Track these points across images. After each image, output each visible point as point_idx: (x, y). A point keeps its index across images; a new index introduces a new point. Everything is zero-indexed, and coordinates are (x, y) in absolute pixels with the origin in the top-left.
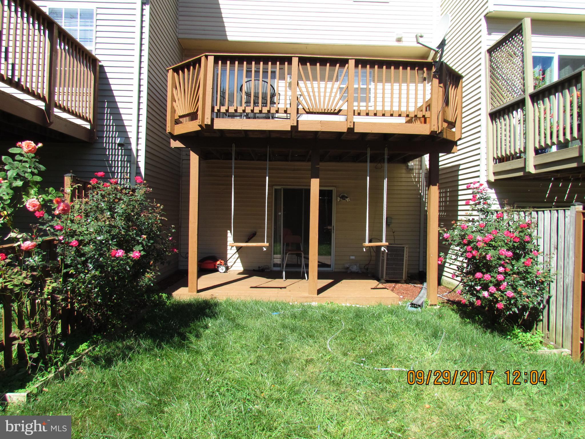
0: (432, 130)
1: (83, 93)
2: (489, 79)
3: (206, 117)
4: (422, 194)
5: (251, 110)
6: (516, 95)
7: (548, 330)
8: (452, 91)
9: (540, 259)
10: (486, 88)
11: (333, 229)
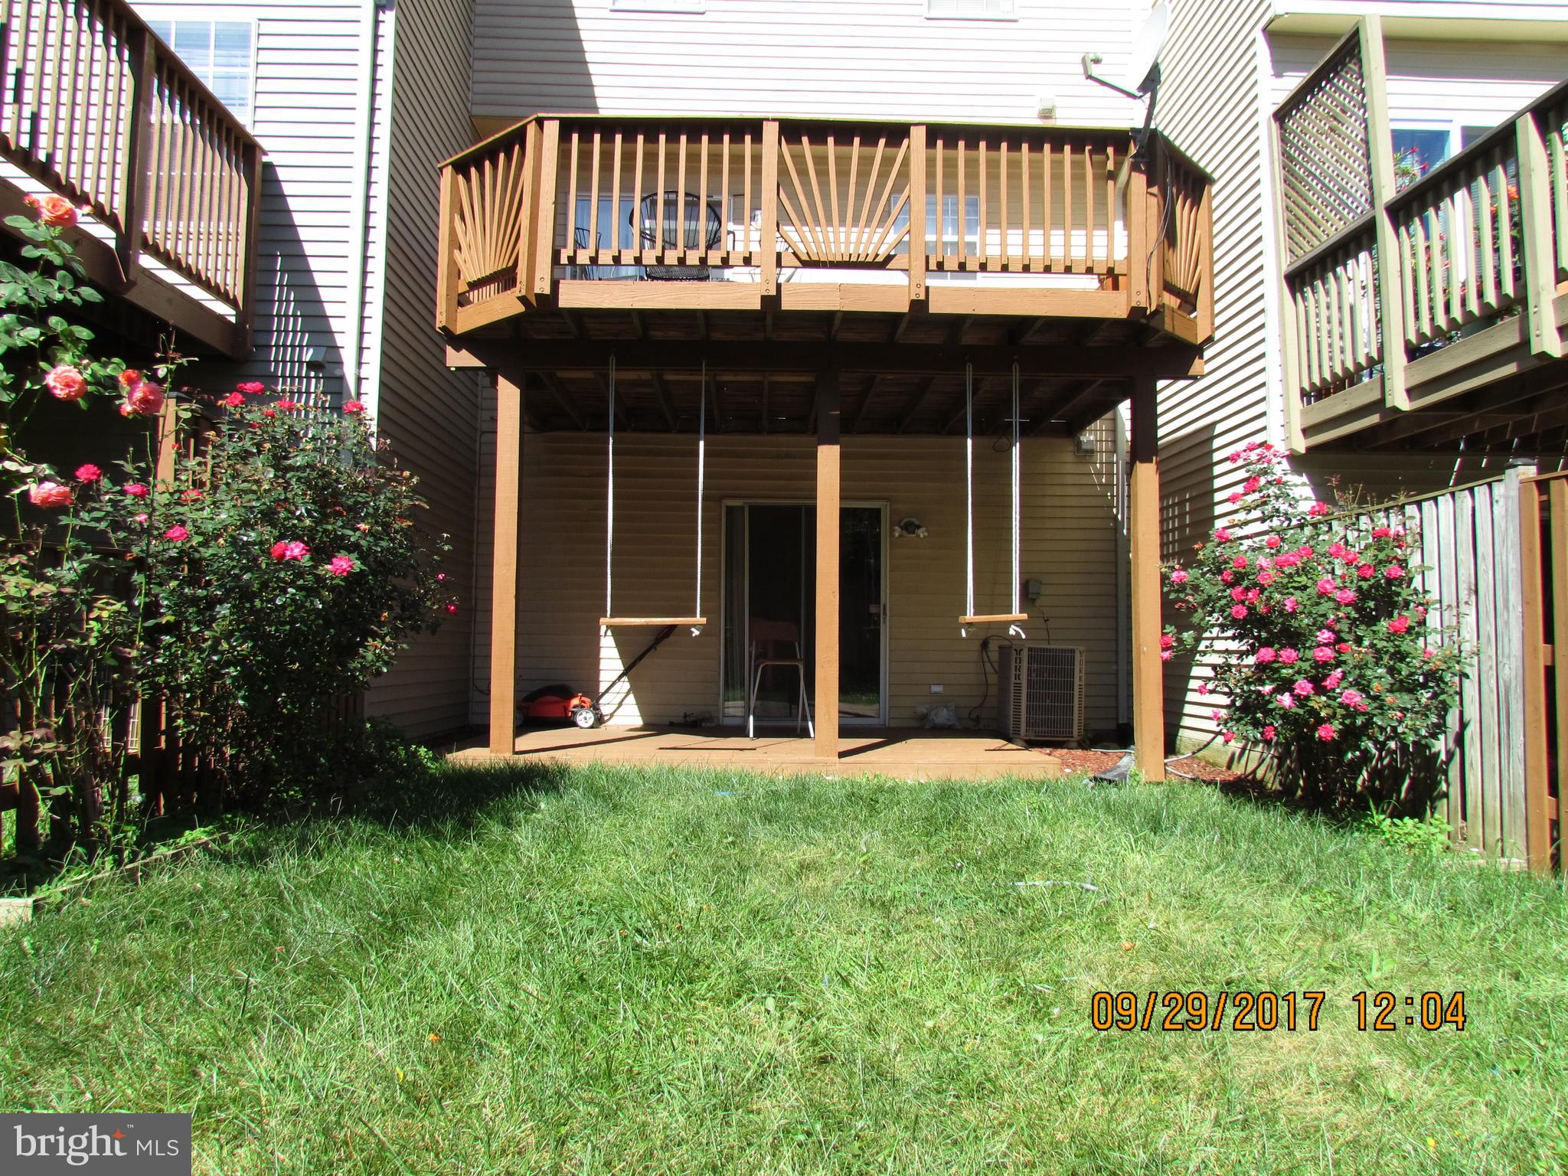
0: (1134, 304)
1: (219, 233)
2: (1280, 187)
3: (538, 275)
4: (1119, 517)
5: (657, 258)
6: (1351, 215)
7: (1464, 818)
8: (1183, 213)
9: (1433, 619)
10: (1275, 211)
11: (885, 614)
